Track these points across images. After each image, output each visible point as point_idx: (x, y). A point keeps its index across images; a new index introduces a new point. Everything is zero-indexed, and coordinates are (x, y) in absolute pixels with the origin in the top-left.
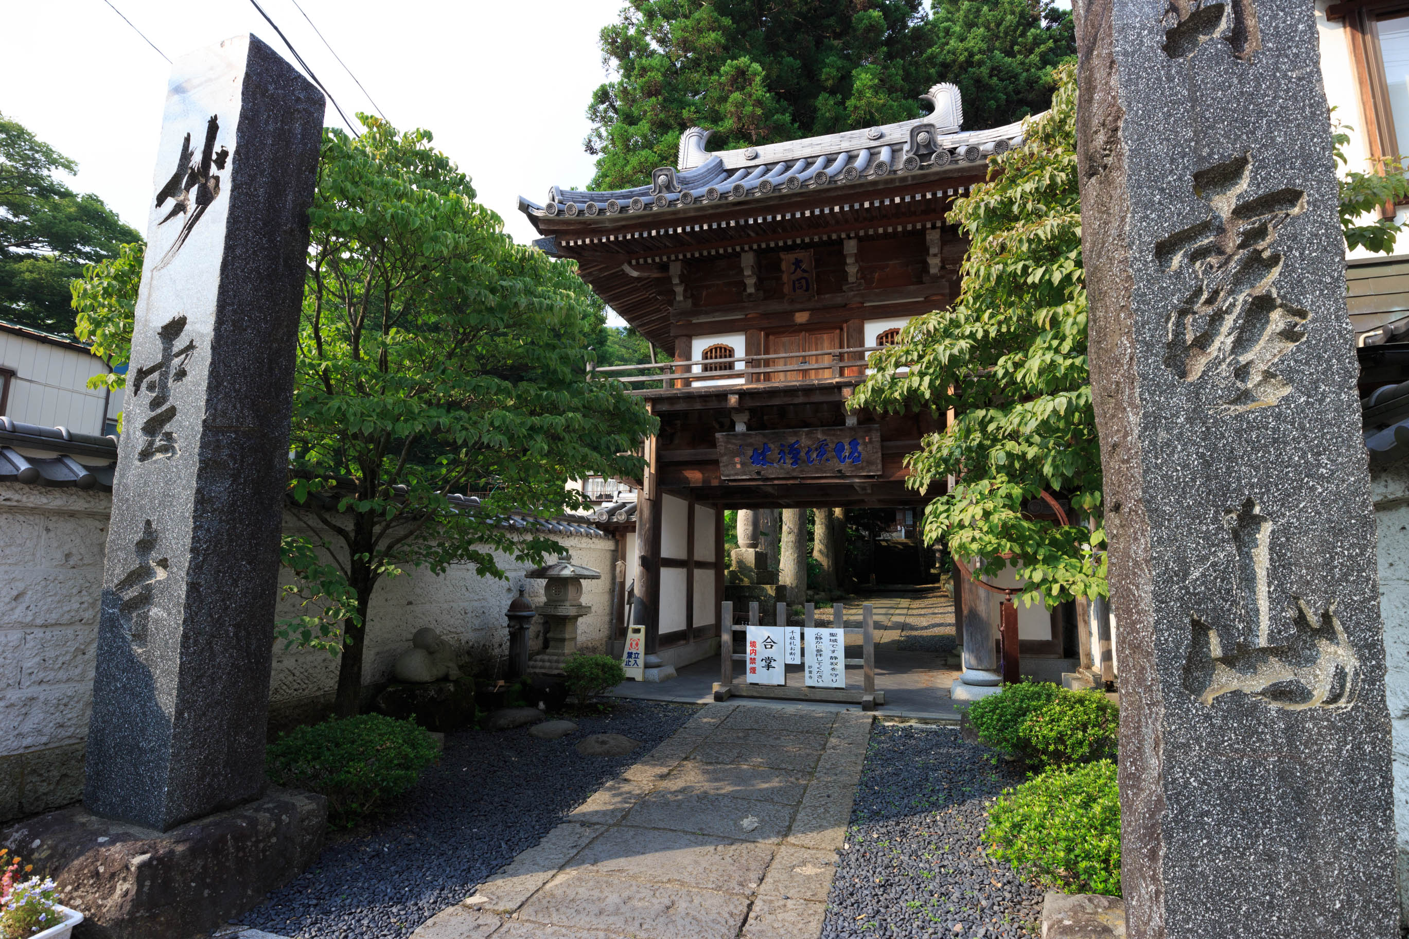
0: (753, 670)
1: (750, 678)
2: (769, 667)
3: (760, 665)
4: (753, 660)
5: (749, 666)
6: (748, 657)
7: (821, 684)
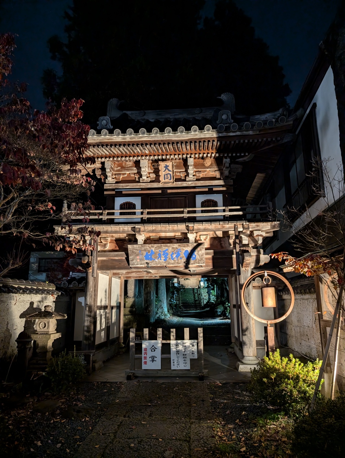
0: (145, 363)
1: (144, 367)
2: (153, 361)
3: (149, 360)
4: (145, 358)
5: (143, 361)
6: (143, 356)
7: (179, 368)
